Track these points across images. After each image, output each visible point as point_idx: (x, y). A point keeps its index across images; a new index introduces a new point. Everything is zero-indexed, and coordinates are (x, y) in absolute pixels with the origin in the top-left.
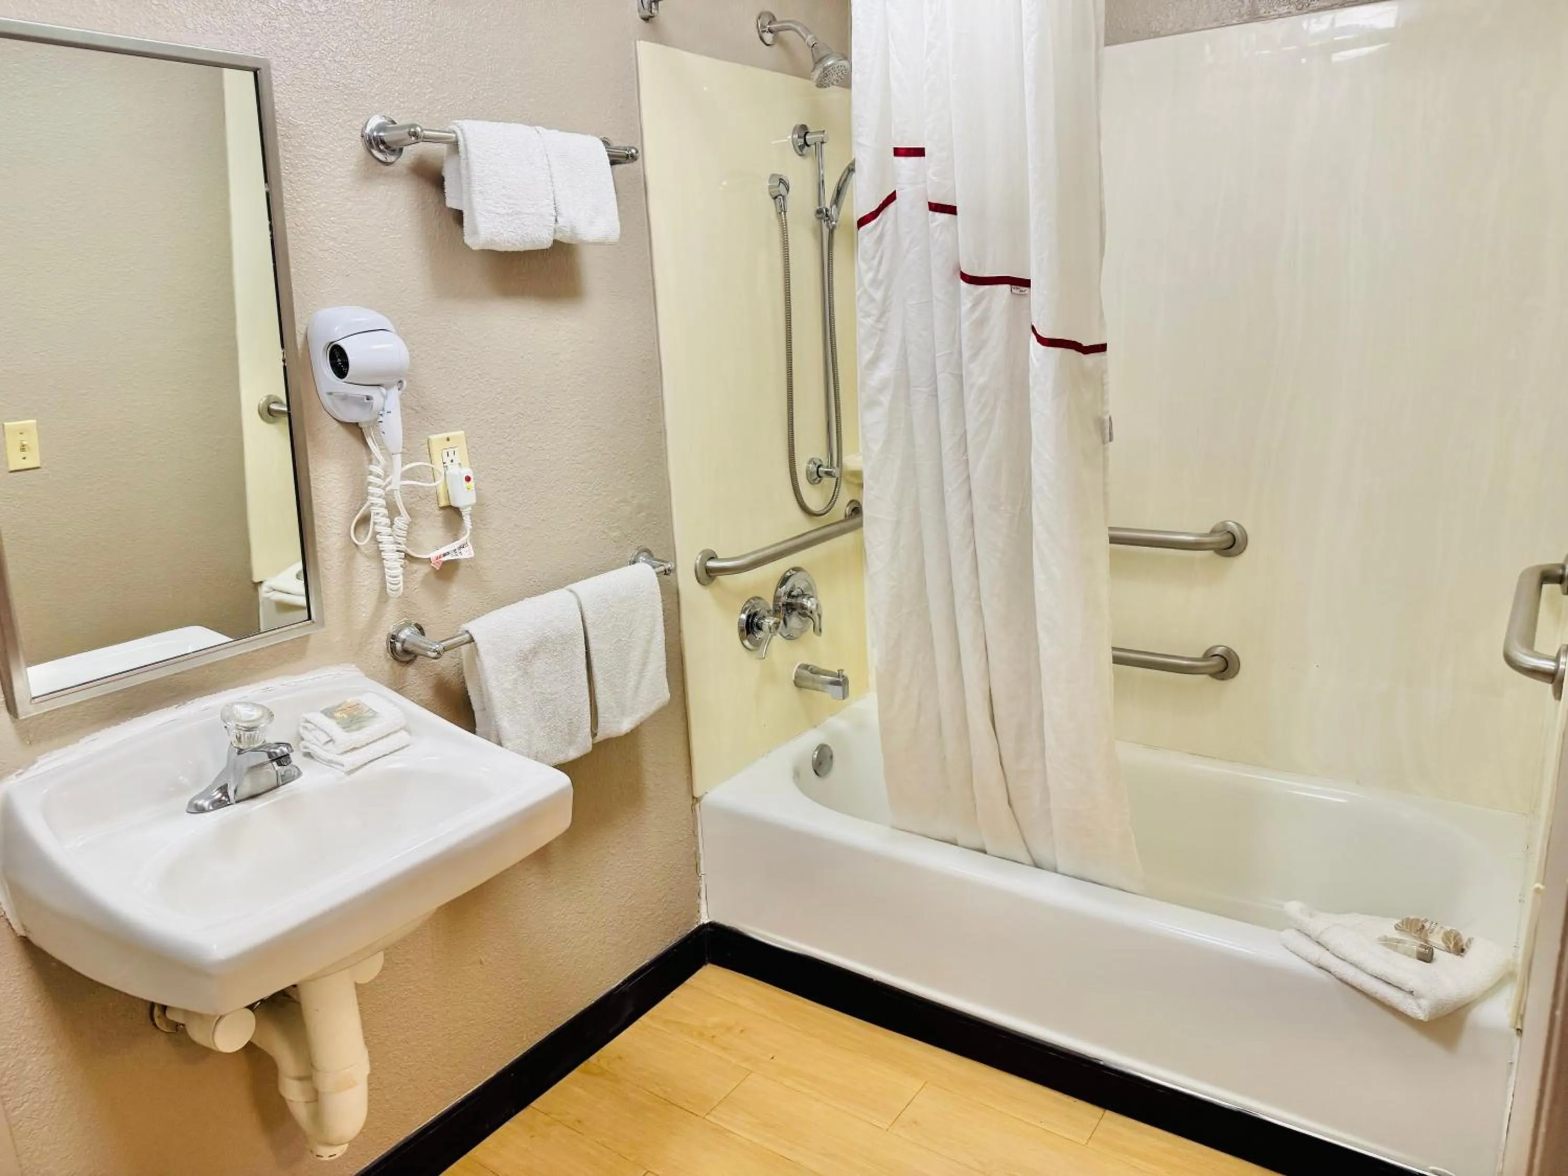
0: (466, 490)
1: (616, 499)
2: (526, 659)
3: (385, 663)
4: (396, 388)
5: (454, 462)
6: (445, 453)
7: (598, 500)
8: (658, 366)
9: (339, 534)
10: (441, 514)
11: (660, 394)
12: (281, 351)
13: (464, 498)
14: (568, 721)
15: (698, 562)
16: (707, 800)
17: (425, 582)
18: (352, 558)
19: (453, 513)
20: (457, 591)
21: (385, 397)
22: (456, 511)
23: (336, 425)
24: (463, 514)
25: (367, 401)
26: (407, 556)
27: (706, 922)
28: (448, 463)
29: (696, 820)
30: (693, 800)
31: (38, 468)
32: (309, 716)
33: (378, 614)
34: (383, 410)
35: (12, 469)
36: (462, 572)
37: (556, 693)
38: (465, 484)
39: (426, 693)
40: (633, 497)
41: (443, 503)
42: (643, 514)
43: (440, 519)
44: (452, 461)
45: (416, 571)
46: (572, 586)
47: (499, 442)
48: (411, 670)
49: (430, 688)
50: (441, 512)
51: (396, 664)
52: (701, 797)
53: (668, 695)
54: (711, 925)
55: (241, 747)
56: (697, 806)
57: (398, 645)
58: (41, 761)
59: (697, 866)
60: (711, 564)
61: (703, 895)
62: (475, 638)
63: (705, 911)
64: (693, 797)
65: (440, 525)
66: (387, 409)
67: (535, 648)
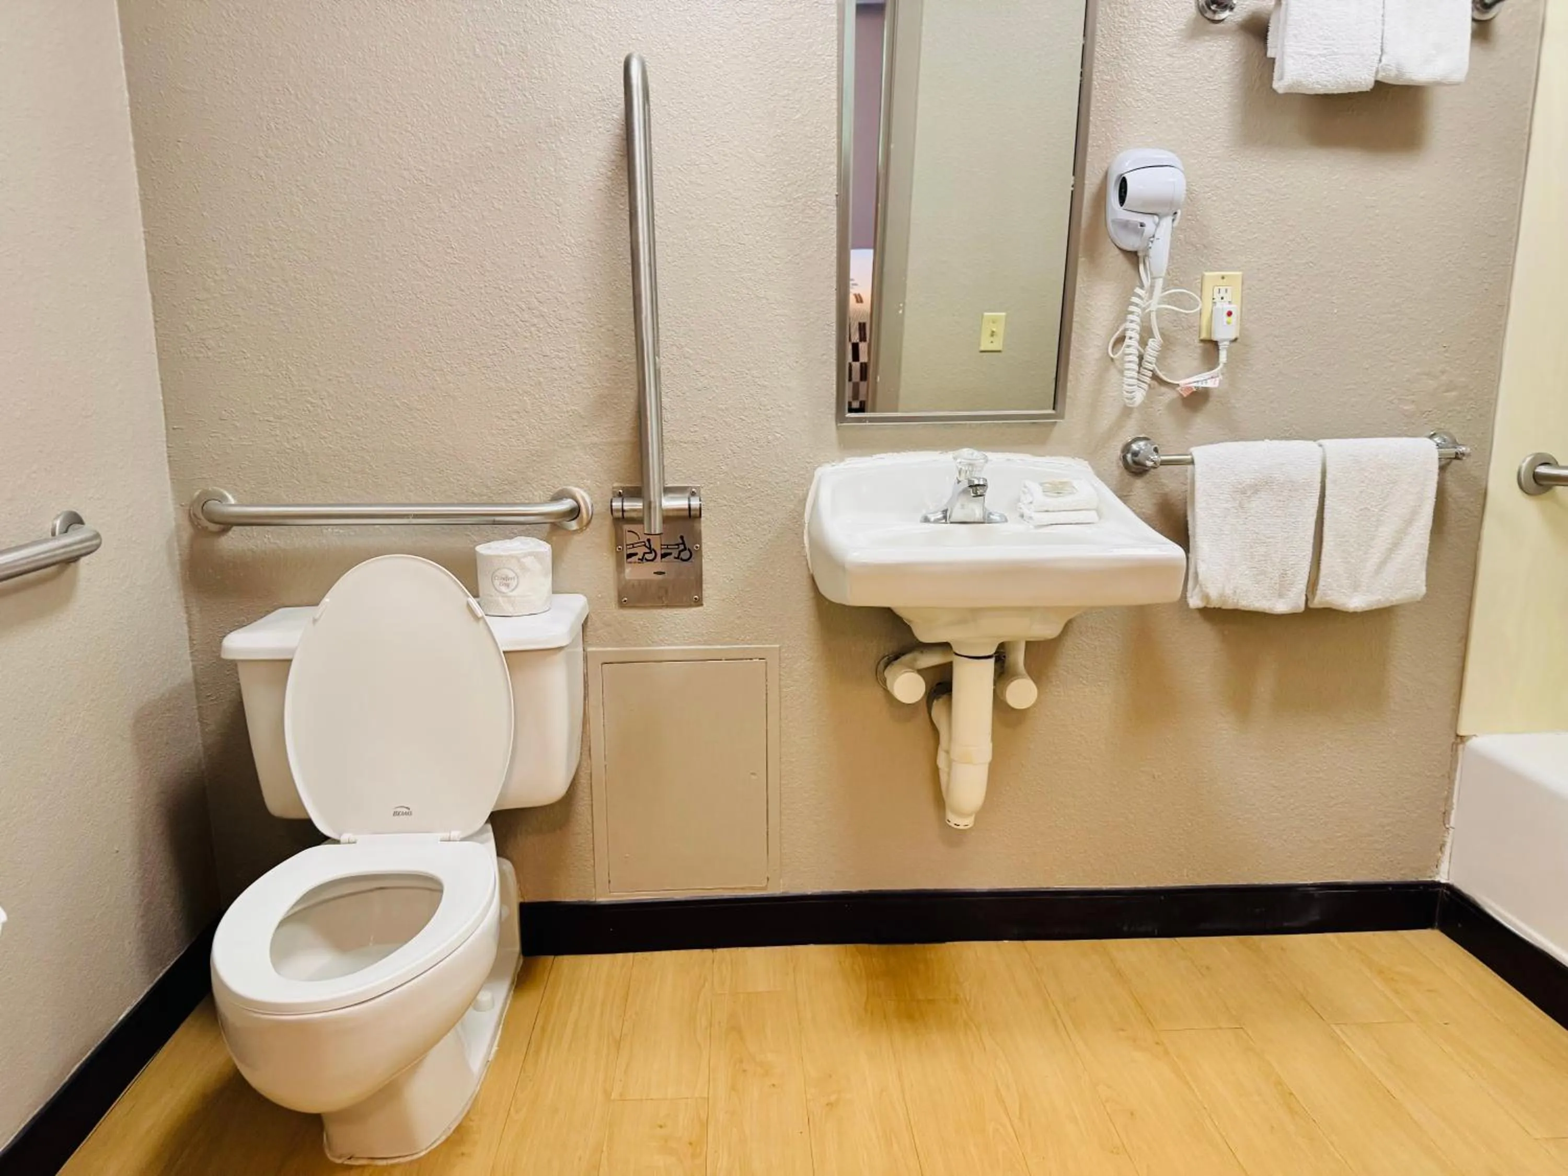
0: (1225, 323)
1: (1418, 370)
2: (1244, 492)
3: (1115, 468)
4: (1170, 219)
5: (1225, 299)
6: (1216, 289)
7: (1392, 366)
8: (1515, 230)
9: (1098, 346)
10: (1200, 347)
11: (1511, 263)
12: (1073, 178)
13: (1224, 332)
14: (1282, 571)
15: (1524, 465)
16: (1473, 743)
17: (1170, 406)
18: (1106, 370)
19: (1212, 345)
20: (1200, 422)
21: (1157, 225)
22: (1215, 344)
23: (1117, 251)
24: (1220, 348)
25: (1139, 227)
26: (1155, 377)
27: (1443, 881)
28: (1218, 299)
29: (1456, 762)
30: (1456, 739)
31: (999, 351)
32: (1028, 483)
33: (1119, 424)
34: (1154, 236)
35: (982, 348)
36: (1210, 406)
37: (1272, 537)
38: (1226, 318)
39: (1149, 507)
40: (1443, 372)
41: (1204, 336)
42: (1454, 393)
43: (1199, 351)
44: (1222, 298)
45: (1164, 393)
46: (1322, 441)
47: (1279, 287)
48: (1139, 483)
49: (1155, 504)
50: (1201, 344)
51: (1126, 473)
52: (1469, 737)
53: (1423, 590)
54: (1449, 887)
55: (960, 479)
56: (1461, 747)
57: (1129, 456)
58: (848, 460)
59: (1446, 814)
60: (1543, 470)
61: (1447, 850)
62: (1196, 461)
63: (1446, 871)
64: (1457, 736)
65: (1196, 356)
66: (1157, 236)
67: (1256, 485)
